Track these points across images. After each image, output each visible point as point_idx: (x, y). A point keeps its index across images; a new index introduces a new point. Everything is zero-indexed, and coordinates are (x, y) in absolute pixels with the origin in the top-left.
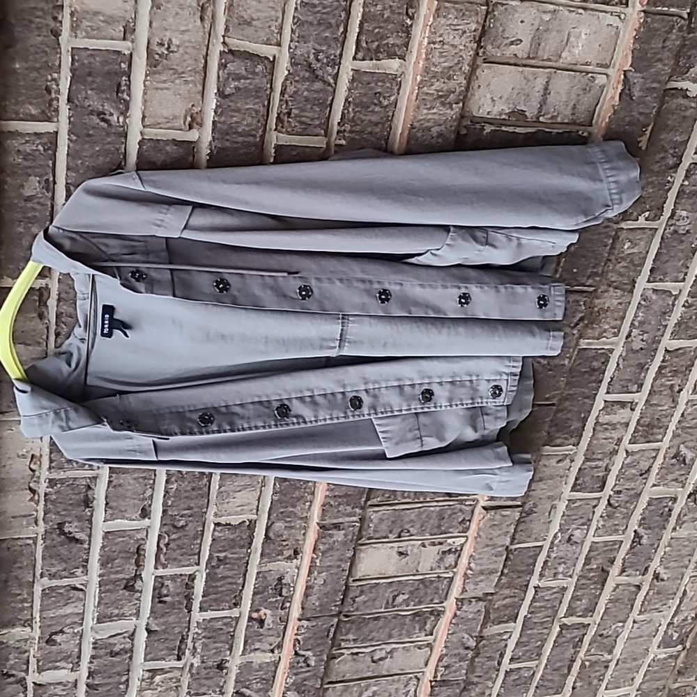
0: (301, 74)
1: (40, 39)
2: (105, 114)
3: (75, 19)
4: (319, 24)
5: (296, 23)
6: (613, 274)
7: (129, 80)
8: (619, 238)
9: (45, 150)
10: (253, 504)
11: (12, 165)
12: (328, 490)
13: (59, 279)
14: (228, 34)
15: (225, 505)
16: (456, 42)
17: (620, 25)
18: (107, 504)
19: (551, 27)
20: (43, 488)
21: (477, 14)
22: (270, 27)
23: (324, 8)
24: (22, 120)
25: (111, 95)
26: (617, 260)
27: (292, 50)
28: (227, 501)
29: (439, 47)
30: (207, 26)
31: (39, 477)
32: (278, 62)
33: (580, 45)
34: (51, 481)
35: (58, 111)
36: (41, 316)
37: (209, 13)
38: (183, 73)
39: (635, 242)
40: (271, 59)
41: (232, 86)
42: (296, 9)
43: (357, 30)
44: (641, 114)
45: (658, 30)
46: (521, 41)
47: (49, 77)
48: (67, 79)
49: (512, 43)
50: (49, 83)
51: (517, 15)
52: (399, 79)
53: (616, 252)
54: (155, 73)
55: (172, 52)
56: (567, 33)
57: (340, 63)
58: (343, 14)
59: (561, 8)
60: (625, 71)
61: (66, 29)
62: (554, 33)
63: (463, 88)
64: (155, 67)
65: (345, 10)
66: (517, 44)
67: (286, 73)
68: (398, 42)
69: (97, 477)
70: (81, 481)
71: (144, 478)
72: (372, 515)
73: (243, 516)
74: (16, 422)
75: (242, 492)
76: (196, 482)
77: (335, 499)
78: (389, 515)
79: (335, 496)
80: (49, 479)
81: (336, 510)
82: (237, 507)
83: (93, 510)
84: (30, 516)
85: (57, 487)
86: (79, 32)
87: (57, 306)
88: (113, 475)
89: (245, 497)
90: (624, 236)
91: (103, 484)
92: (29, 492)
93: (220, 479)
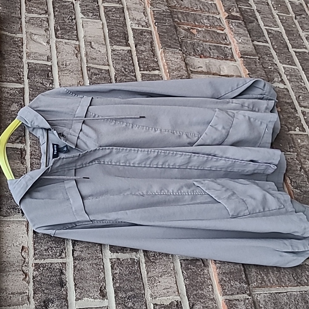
0: (121, 74)
1: (14, 59)
2: (44, 84)
3: (28, 54)
4: (122, 60)
5: (113, 59)
6: (302, 153)
7: (52, 73)
9: (19, 93)
10: (174, 287)
11: (5, 97)
12: (217, 268)
13: (30, 145)
14: (88, 62)
17: (236, 65)
18: (75, 285)
19: (211, 64)
21: (180, 53)
22: (103, 60)
23: (122, 56)
24: (9, 82)
25: (45, 77)
26: (300, 147)
27: (114, 67)
29: (170, 61)
30: (80, 59)
32: (110, 71)
33: (226, 70)
35: (24, 81)
36: (22, 163)
37: (79, 55)
38: (73, 71)
39: (302, 140)
40: (107, 70)
41: (94, 77)
42: (112, 56)
45: (251, 62)
47: (19, 70)
48: (26, 71)
49: (199, 67)
50: (19, 72)
51: (196, 60)
52: (161, 76)
53: (297, 144)
54: (62, 71)
55: (68, 66)
56: (218, 66)
57: (135, 72)
58: (130, 58)
60: (248, 74)
61: (25, 58)
62: (213, 66)
63: (187, 75)
64: (62, 69)
65: (130, 56)
66: (201, 68)
67: (115, 73)
68: (155, 65)
69: (66, 263)
70: (56, 265)
71: (96, 264)
72: (257, 296)
73: (171, 297)
74: (12, 222)
75: (163, 277)
76: (131, 268)
77: (225, 275)
78: (269, 298)
79: (224, 273)
80: (35, 264)
81: (230, 285)
82: (163, 289)
83: (67, 290)
84: (24, 293)
85: (40, 270)
86: (30, 58)
87: (30, 158)
88: (76, 261)
89: (166, 281)
90: (294, 137)
91: (71, 269)
92: (22, 273)
93: (146, 266)
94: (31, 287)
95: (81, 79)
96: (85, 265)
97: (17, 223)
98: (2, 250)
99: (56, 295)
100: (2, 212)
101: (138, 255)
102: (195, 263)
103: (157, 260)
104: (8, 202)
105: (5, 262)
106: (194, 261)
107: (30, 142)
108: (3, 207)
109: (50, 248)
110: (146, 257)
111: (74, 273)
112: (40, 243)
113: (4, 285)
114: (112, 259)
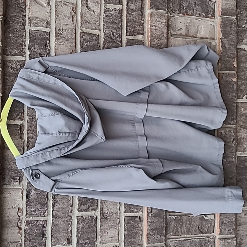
0: (109, 40)
1: (18, 26)
2: (42, 55)
3: (30, 20)
4: (112, 22)
5: (105, 22)
6: (241, 122)
7: (50, 42)
8: (238, 106)
9: (21, 67)
10: (116, 236)
11: (9, 72)
12: (148, 226)
13: (28, 121)
14: (82, 26)
15: (104, 237)
16: (160, 26)
17: (214, 24)
18: (52, 235)
19: (191, 24)
20: (23, 226)
21: (165, 16)
22: (96, 23)
23: (113, 17)
24: (12, 55)
25: (43, 47)
26: (240, 116)
27: (104, 32)
28: (104, 234)
29: (154, 27)
30: (75, 23)
31: (22, 220)
32: (100, 36)
33: (203, 31)
34: (27, 222)
35: (25, 52)
36: (21, 138)
37: (75, 19)
38: (67, 39)
39: (245, 108)
40: (98, 35)
41: (85, 45)
42: (104, 17)
43: (126, 25)
44: (231, 53)
45: (227, 24)
46: (182, 29)
47: (22, 40)
48: (28, 41)
49: (179, 30)
50: (22, 42)
51: (178, 20)
52: (143, 42)
53: (239, 112)
54: (58, 39)
55: (64, 32)
56: (197, 26)
57: (122, 37)
58: (120, 19)
59: (193, 19)
60: (221, 38)
61: (27, 24)
62: (193, 27)
63: (166, 43)
64: (58, 37)
65: (120, 18)
66: (181, 30)
67: (104, 39)
68: (140, 29)
69: (47, 220)
70: (40, 222)
71: (67, 221)
72: (170, 243)
73: (113, 244)
74: (12, 190)
75: (111, 229)
76: (90, 223)
77: (152, 231)
78: (178, 243)
79: (152, 229)
80: (26, 221)
81: (153, 237)
82: (109, 238)
83: (46, 239)
84: (18, 242)
85: (30, 225)
86: (31, 24)
87: (27, 133)
88: (54, 219)
89: (112, 232)
90: (240, 105)
91: (50, 224)
92: (18, 228)
93: (100, 222)
94: (23, 238)
95: (74, 48)
96: (59, 221)
97: (15, 191)
98: (5, 211)
99: (39, 243)
100: (5, 181)
101: (96, 213)
102: (134, 219)
103: (109, 216)
104: (9, 174)
105: (7, 220)
107: (27, 118)
108: (6, 177)
109: (37, 210)
110: (101, 215)
111: (52, 228)
112: (30, 206)
113: (5, 237)
114: (78, 216)
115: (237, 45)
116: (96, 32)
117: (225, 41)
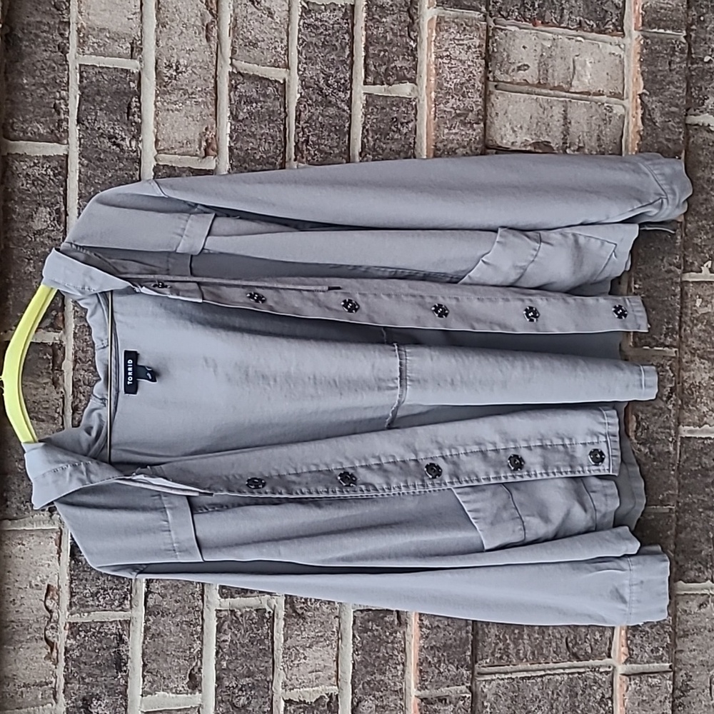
0: (314, 97)
1: (46, 55)
2: (117, 139)
3: (82, 35)
4: (324, 45)
5: (302, 44)
6: (693, 339)
7: (140, 102)
8: (687, 294)
9: (55, 175)
10: (330, 668)
11: (21, 191)
12: (422, 637)
13: (75, 333)
14: (236, 56)
15: (295, 669)
16: (464, 57)
17: (622, 53)
18: (145, 665)
19: (553, 54)
20: (62, 639)
21: (478, 29)
22: (275, 48)
23: (326, 30)
24: (29, 139)
25: (121, 117)
26: (692, 322)
27: (301, 73)
28: (296, 662)
29: (447, 62)
30: (214, 47)
31: (57, 622)
32: (289, 86)
33: (588, 74)
34: (72, 625)
35: (68, 132)
36: (55, 383)
37: (214, 33)
38: (192, 93)
39: (706, 298)
40: (282, 82)
41: (245, 110)
42: (300, 30)
43: (363, 54)
44: (668, 140)
45: (661, 52)
46: (528, 67)
47: (58, 94)
48: (76, 98)
49: (519, 68)
50: (57, 102)
51: (517, 41)
52: (414, 103)
53: (690, 312)
54: (165, 93)
55: (181, 73)
56: (572, 60)
57: (351, 89)
58: (347, 36)
59: (560, 37)
60: (639, 95)
61: (73, 47)
62: (559, 60)
63: (480, 107)
64: (165, 86)
65: (347, 32)
66: (525, 70)
67: (299, 96)
68: (406, 64)
69: (130, 621)
70: (110, 627)
71: (189, 624)
72: (484, 686)
73: (320, 688)
74: (28, 533)
75: (314, 648)
76: (255, 630)
77: (433, 652)
78: (507, 688)
79: (432, 648)
80: (70, 623)
81: (437, 671)
82: (310, 673)
83: (128, 676)
84: (47, 684)
85: (80, 636)
86: (86, 48)
87: (73, 369)
88: (150, 617)
89: (319, 656)
90: (691, 290)
91: (138, 632)
92: (45, 644)
93: (285, 626)
94: (60, 671)
95: (212, 119)
96: (167, 625)
97: (38, 536)
98: (7, 597)
99: (106, 687)
100: (8, 509)
101: (273, 602)
102: (382, 618)
103: (309, 611)
104: (21, 487)
105: (13, 621)
106: (381, 615)
107: (74, 326)
108: (11, 497)
109: (102, 591)
110: (288, 606)
111: (144, 643)
112: (82, 580)
113: (9, 670)
114: (220, 611)
115: (686, 115)
116: (278, 74)
117: (653, 103)
